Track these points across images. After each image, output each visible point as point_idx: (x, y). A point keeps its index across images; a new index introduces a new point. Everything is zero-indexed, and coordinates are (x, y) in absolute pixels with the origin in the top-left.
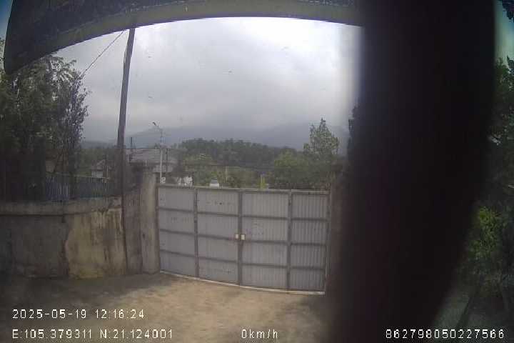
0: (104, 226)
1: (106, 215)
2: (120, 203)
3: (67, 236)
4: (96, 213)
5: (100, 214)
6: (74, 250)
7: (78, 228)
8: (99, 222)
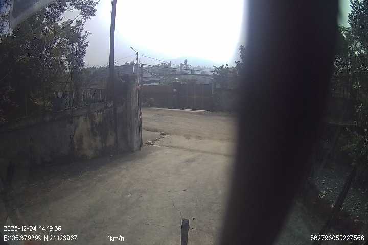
0: (101, 121)
1: (103, 114)
2: (112, 104)
3: (74, 131)
4: (96, 113)
5: (99, 113)
6: (80, 141)
7: (83, 125)
8: (98, 119)
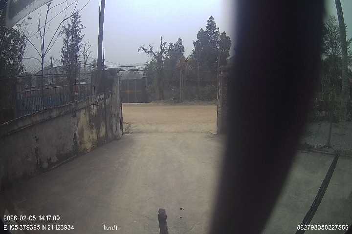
0: (96, 113)
1: (97, 106)
2: (103, 96)
3: (77, 125)
6: (81, 134)
7: (83, 118)
8: (94, 111)
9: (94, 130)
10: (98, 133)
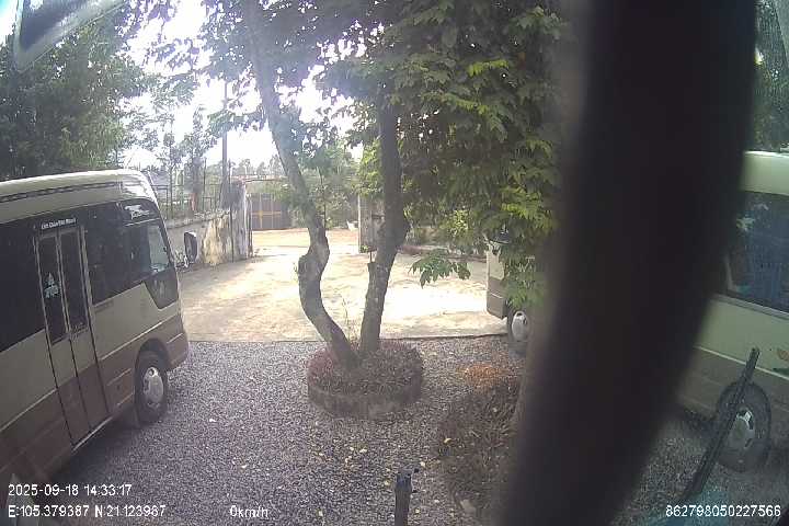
0: (223, 227)
3: (205, 236)
4: (219, 219)
6: (208, 245)
7: (211, 230)
9: (220, 244)
10: (224, 247)
